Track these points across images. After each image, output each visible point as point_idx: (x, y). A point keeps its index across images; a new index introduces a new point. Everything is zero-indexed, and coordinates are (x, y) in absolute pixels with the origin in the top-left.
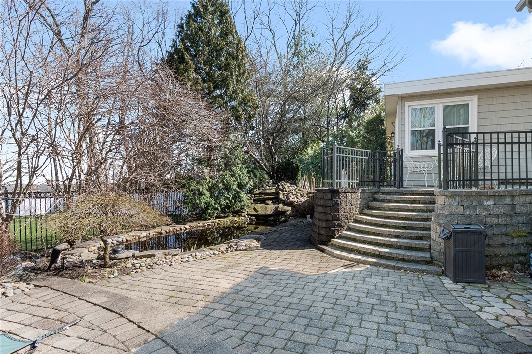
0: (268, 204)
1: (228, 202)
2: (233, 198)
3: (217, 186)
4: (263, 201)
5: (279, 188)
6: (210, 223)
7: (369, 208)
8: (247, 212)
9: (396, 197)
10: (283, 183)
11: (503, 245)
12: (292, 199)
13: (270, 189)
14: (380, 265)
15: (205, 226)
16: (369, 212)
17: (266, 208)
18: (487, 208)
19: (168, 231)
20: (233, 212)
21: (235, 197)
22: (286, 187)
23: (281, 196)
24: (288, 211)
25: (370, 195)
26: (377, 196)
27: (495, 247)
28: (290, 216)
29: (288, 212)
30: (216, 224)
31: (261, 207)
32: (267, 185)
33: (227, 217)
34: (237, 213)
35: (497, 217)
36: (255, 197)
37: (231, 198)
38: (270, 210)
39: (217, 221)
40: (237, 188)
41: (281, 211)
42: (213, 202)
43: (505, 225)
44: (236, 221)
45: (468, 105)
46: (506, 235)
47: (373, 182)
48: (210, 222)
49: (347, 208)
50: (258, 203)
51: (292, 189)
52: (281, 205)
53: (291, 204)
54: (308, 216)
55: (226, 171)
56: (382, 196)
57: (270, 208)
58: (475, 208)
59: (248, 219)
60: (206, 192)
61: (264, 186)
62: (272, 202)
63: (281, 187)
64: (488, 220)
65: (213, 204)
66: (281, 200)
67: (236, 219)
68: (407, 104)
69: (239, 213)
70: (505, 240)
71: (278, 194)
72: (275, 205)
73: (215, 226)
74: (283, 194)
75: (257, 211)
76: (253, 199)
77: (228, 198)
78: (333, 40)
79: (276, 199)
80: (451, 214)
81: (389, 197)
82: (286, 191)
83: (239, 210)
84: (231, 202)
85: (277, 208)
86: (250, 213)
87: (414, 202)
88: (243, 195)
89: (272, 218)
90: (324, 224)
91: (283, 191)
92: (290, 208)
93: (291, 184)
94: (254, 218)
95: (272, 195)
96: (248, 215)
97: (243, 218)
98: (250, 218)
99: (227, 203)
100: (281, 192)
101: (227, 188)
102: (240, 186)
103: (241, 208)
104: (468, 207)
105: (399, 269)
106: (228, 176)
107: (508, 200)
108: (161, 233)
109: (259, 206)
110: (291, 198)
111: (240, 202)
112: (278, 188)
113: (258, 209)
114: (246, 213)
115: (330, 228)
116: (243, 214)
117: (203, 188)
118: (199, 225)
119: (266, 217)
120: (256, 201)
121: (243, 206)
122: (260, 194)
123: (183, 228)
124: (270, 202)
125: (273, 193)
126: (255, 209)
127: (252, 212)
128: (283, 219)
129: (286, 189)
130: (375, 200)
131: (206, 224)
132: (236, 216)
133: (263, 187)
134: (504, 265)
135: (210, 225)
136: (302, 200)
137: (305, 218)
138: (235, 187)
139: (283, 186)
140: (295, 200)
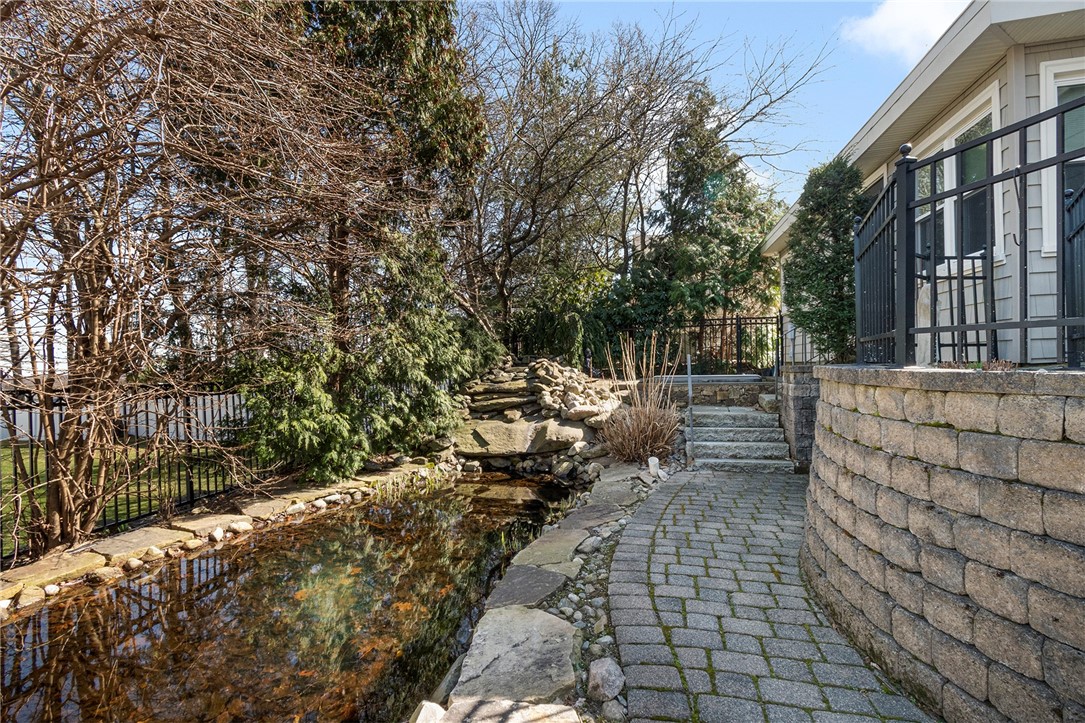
0: (511, 421)
1: (399, 422)
2: (411, 409)
4: (498, 413)
5: (538, 377)
6: (337, 497)
8: (455, 445)
10: (543, 361)
12: (580, 405)
13: (511, 379)
15: (319, 509)
17: (509, 434)
19: (135, 563)
20: (413, 448)
21: (417, 407)
22: (555, 372)
23: (548, 399)
24: (575, 440)
28: (583, 456)
29: (579, 445)
30: (358, 496)
31: (495, 431)
32: (503, 369)
33: (394, 465)
34: (426, 451)
36: (473, 401)
37: (406, 410)
38: (519, 437)
39: (362, 484)
40: (426, 378)
41: (558, 442)
42: (344, 427)
44: (424, 479)
48: (334, 492)
50: (482, 419)
51: (571, 378)
52: (552, 425)
53: (580, 420)
54: (653, 460)
55: (391, 326)
57: (521, 432)
59: (459, 467)
60: (318, 393)
61: (495, 371)
62: (524, 415)
63: (542, 373)
65: (346, 434)
66: (549, 408)
67: (424, 471)
69: (430, 450)
71: (536, 392)
72: (533, 424)
73: (353, 503)
74: (552, 393)
75: (483, 443)
76: (469, 407)
77: (398, 411)
79: (533, 408)
82: (557, 384)
83: (431, 441)
84: (406, 421)
85: (540, 434)
86: (463, 449)
88: (443, 398)
89: (528, 464)
91: (549, 384)
92: (578, 433)
94: (476, 463)
95: (520, 396)
96: (458, 454)
97: (443, 465)
98: (463, 465)
99: (394, 426)
100: (544, 386)
101: (394, 377)
102: (435, 370)
103: (437, 437)
106: (395, 341)
108: (93, 581)
109: (486, 427)
110: (576, 403)
111: (434, 417)
112: (533, 375)
113: (486, 437)
114: (452, 448)
116: (443, 454)
117: (308, 380)
118: (296, 505)
119: (512, 459)
120: (477, 413)
121: (444, 429)
122: (486, 392)
123: (218, 534)
124: (518, 414)
125: (523, 389)
126: (476, 435)
127: (469, 446)
128: (565, 464)
129: (556, 378)
131: (321, 503)
132: (421, 463)
133: (491, 373)
135: (335, 503)
136: (609, 405)
137: (645, 465)
138: (420, 374)
139: (547, 369)
140: (588, 408)
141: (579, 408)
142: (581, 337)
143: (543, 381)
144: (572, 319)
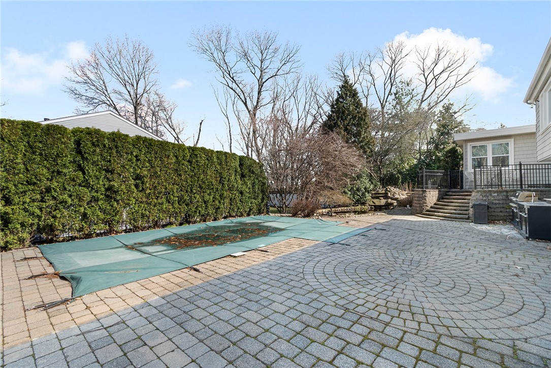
2: (361, 196)
3: (353, 189)
4: (378, 198)
7: (443, 199)
9: (458, 194)
10: (390, 187)
11: (501, 212)
12: (397, 196)
13: (382, 191)
14: (445, 220)
16: (443, 200)
17: (380, 201)
18: (494, 197)
20: (361, 203)
22: (392, 189)
23: (389, 195)
25: (444, 193)
26: (448, 193)
27: (497, 212)
28: (396, 206)
31: (377, 201)
32: (379, 188)
33: (357, 206)
34: (364, 204)
35: (499, 200)
36: (372, 195)
39: (353, 207)
40: (364, 190)
41: (390, 203)
43: (503, 204)
44: (363, 208)
45: (508, 143)
46: (503, 208)
47: (446, 186)
49: (431, 199)
51: (396, 190)
52: (390, 200)
53: (396, 199)
54: (408, 206)
56: (451, 193)
57: (383, 202)
58: (488, 197)
61: (377, 189)
62: (384, 198)
63: (389, 189)
64: (494, 201)
66: (389, 197)
68: (469, 144)
70: (502, 210)
71: (387, 193)
72: (386, 200)
73: (352, 210)
74: (391, 194)
75: (374, 203)
76: (371, 197)
78: (424, 75)
79: (386, 196)
80: (477, 199)
81: (454, 194)
83: (364, 202)
85: (387, 202)
88: (367, 194)
89: (384, 207)
90: (418, 205)
91: (390, 192)
92: (396, 202)
93: (395, 188)
95: (383, 194)
96: (369, 205)
98: (370, 207)
99: (359, 198)
103: (366, 201)
104: (485, 196)
105: (453, 221)
107: (505, 194)
109: (375, 201)
111: (365, 197)
112: (386, 190)
115: (421, 207)
119: (381, 206)
120: (373, 198)
122: (375, 193)
124: (382, 198)
126: (373, 202)
127: (371, 203)
128: (392, 207)
129: (392, 191)
130: (447, 195)
132: (362, 206)
134: (502, 220)
136: (404, 197)
137: (406, 207)
140: (399, 197)
141: (396, 197)
142: (400, 181)
143: (388, 191)
144: (398, 176)
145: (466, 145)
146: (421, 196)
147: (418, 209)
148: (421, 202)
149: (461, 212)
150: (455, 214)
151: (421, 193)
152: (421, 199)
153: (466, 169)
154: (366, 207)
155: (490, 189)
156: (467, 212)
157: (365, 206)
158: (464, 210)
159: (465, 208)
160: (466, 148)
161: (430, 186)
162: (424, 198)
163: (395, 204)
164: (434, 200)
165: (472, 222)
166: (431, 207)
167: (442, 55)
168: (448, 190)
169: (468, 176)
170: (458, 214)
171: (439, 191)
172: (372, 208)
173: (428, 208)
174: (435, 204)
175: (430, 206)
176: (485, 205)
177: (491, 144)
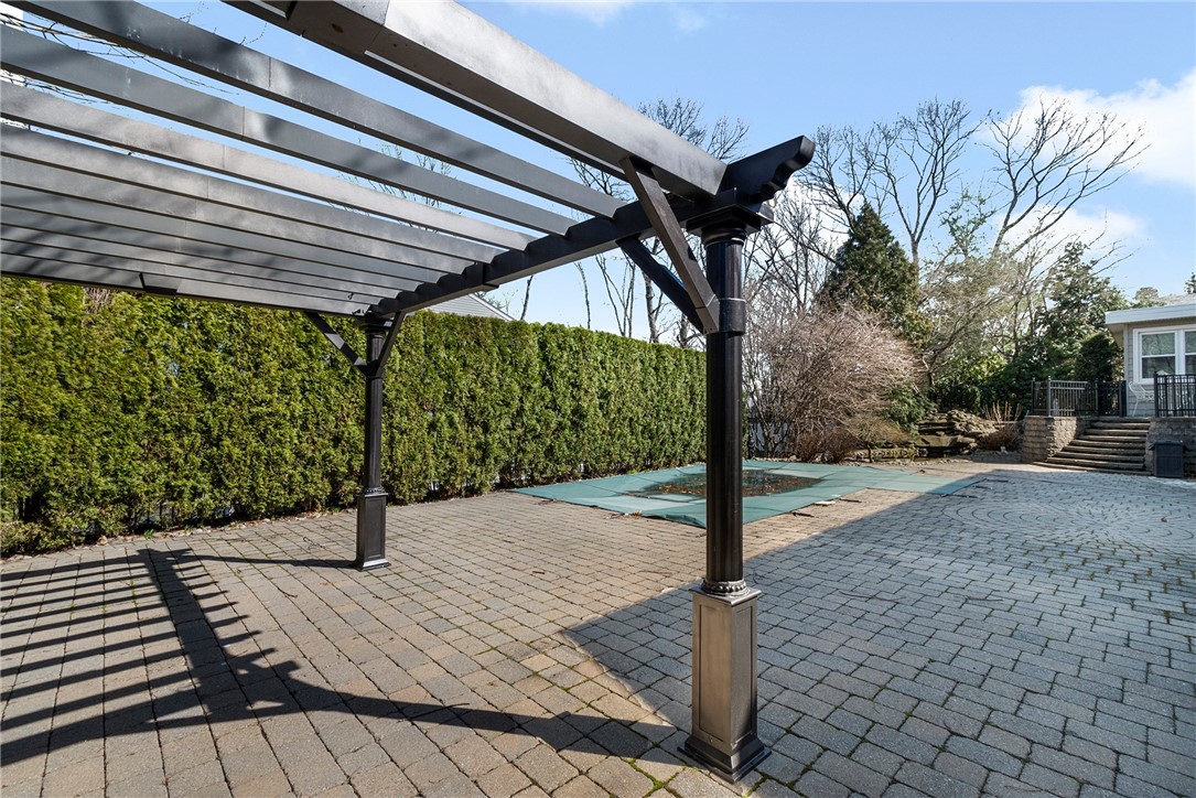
0: (940, 436)
4: (933, 432)
5: (953, 418)
7: (1086, 434)
8: (913, 443)
9: (1117, 425)
10: (956, 411)
12: (974, 430)
13: (940, 419)
14: (1096, 471)
16: (1087, 437)
17: (939, 440)
18: (1194, 430)
22: (962, 416)
23: (958, 427)
24: (972, 443)
25: (1088, 423)
26: (1095, 424)
28: (975, 449)
31: (933, 439)
32: (934, 414)
36: (920, 427)
41: (962, 443)
44: (905, 451)
47: (1092, 411)
49: (1062, 433)
50: (926, 434)
51: (970, 418)
52: (960, 437)
53: (974, 435)
54: (1003, 448)
56: (1102, 424)
57: (945, 440)
58: (1183, 430)
59: (917, 451)
62: (947, 434)
63: (955, 416)
64: (1194, 439)
66: (959, 431)
68: (1136, 331)
71: (952, 424)
72: (951, 437)
74: (960, 424)
75: (927, 443)
78: (1009, 172)
79: (950, 430)
80: (1160, 434)
81: (1110, 425)
82: (963, 421)
85: (954, 440)
86: (918, 444)
87: (1137, 428)
89: (949, 450)
90: (1038, 446)
91: (958, 421)
92: (973, 440)
93: (967, 412)
94: (925, 450)
95: (944, 426)
96: (916, 446)
98: (919, 450)
100: (955, 422)
104: (1177, 429)
109: (928, 438)
110: (972, 429)
112: (950, 417)
115: (1045, 449)
116: (910, 446)
119: (942, 448)
120: (923, 432)
122: (926, 424)
124: (943, 433)
125: (945, 423)
126: (923, 440)
127: (921, 443)
128: (966, 451)
129: (962, 418)
130: (1094, 427)
136: (990, 431)
137: (998, 450)
139: (957, 415)
140: (978, 430)
142: (978, 399)
143: (955, 419)
144: (973, 391)
145: (1130, 333)
146: (1043, 428)
147: (1037, 452)
148: (1045, 440)
149: (1129, 458)
150: (1116, 461)
151: (1044, 422)
152: (1043, 434)
153: (1131, 378)
154: (912, 450)
155: (1187, 417)
156: (1141, 458)
157: (908, 447)
158: (1134, 455)
159: (1136, 451)
160: (1130, 339)
161: (1056, 409)
162: (1050, 432)
163: (973, 445)
164: (1070, 436)
165: (1152, 475)
166: (1064, 449)
167: (1051, 130)
168: (1096, 418)
169: (1136, 393)
170: (1122, 461)
171: (1078, 420)
172: (923, 452)
173: (1058, 451)
174: (1071, 444)
175: (1061, 446)
176: (1179, 445)
177: (1182, 333)
